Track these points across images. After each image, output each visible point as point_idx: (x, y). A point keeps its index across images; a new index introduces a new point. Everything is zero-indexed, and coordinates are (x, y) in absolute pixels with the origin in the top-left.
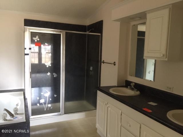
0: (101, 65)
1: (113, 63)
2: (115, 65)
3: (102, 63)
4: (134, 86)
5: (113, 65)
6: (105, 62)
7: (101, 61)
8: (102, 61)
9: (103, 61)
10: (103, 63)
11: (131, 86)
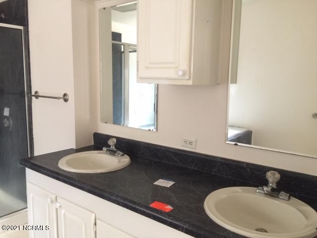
0: (31, 102)
1: (62, 96)
2: (66, 100)
3: (33, 98)
4: (116, 146)
5: (62, 100)
6: (40, 94)
7: (31, 93)
8: (33, 93)
9: (36, 92)
10: (37, 97)
11: (109, 146)
